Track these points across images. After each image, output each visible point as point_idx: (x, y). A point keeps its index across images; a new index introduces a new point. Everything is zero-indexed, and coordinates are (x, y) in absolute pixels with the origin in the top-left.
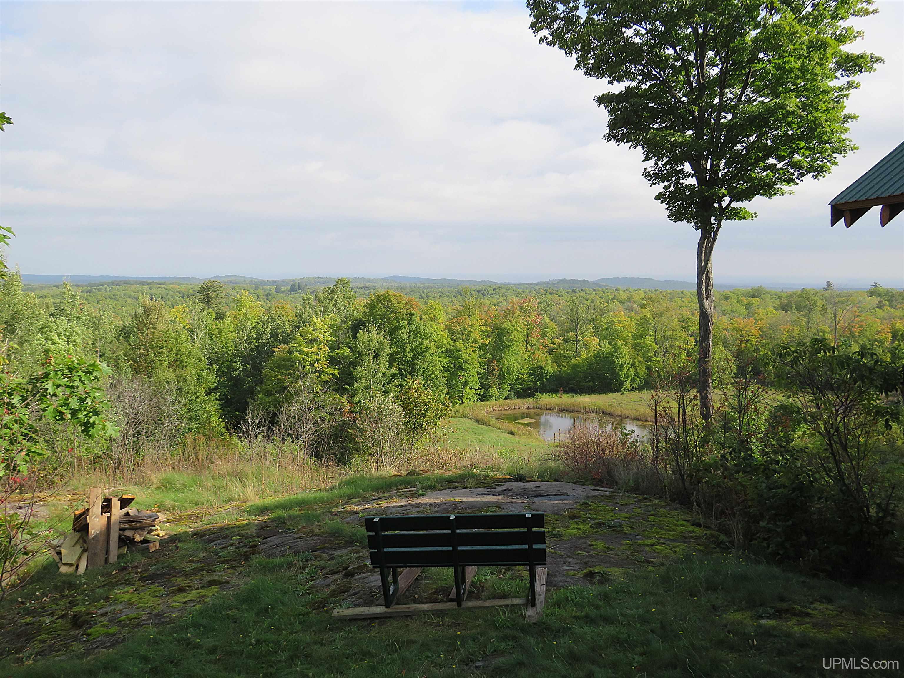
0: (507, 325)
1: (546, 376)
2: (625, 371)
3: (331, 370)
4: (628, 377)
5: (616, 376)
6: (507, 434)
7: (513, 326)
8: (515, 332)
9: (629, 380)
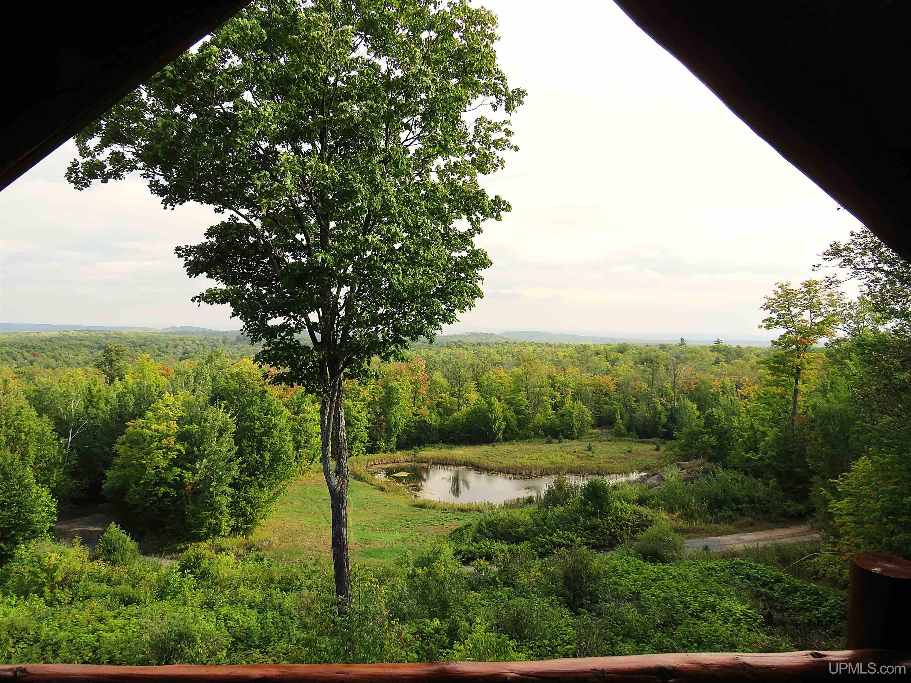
0: (395, 384)
1: (429, 429)
2: (497, 424)
3: (178, 447)
4: (500, 429)
5: (490, 428)
6: (377, 491)
7: (400, 385)
8: (401, 391)
9: (501, 432)
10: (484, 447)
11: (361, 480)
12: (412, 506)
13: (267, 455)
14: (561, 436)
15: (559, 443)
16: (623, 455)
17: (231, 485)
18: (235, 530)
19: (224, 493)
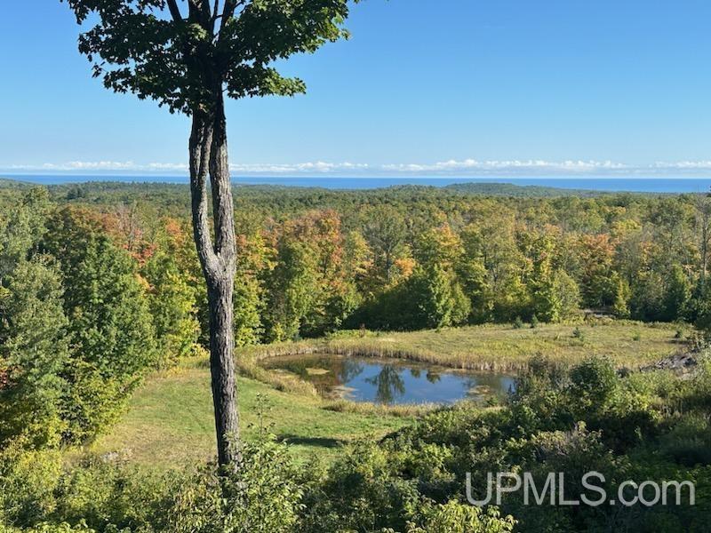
0: (296, 246)
1: (347, 309)
2: (443, 302)
4: (447, 309)
5: (432, 308)
6: (273, 390)
7: (304, 247)
8: (306, 256)
9: (449, 313)
10: (425, 333)
11: (250, 376)
12: (325, 409)
13: (114, 332)
14: (534, 318)
15: (532, 327)
16: (627, 344)
17: (61, 374)
18: (67, 438)
19: (50, 385)
